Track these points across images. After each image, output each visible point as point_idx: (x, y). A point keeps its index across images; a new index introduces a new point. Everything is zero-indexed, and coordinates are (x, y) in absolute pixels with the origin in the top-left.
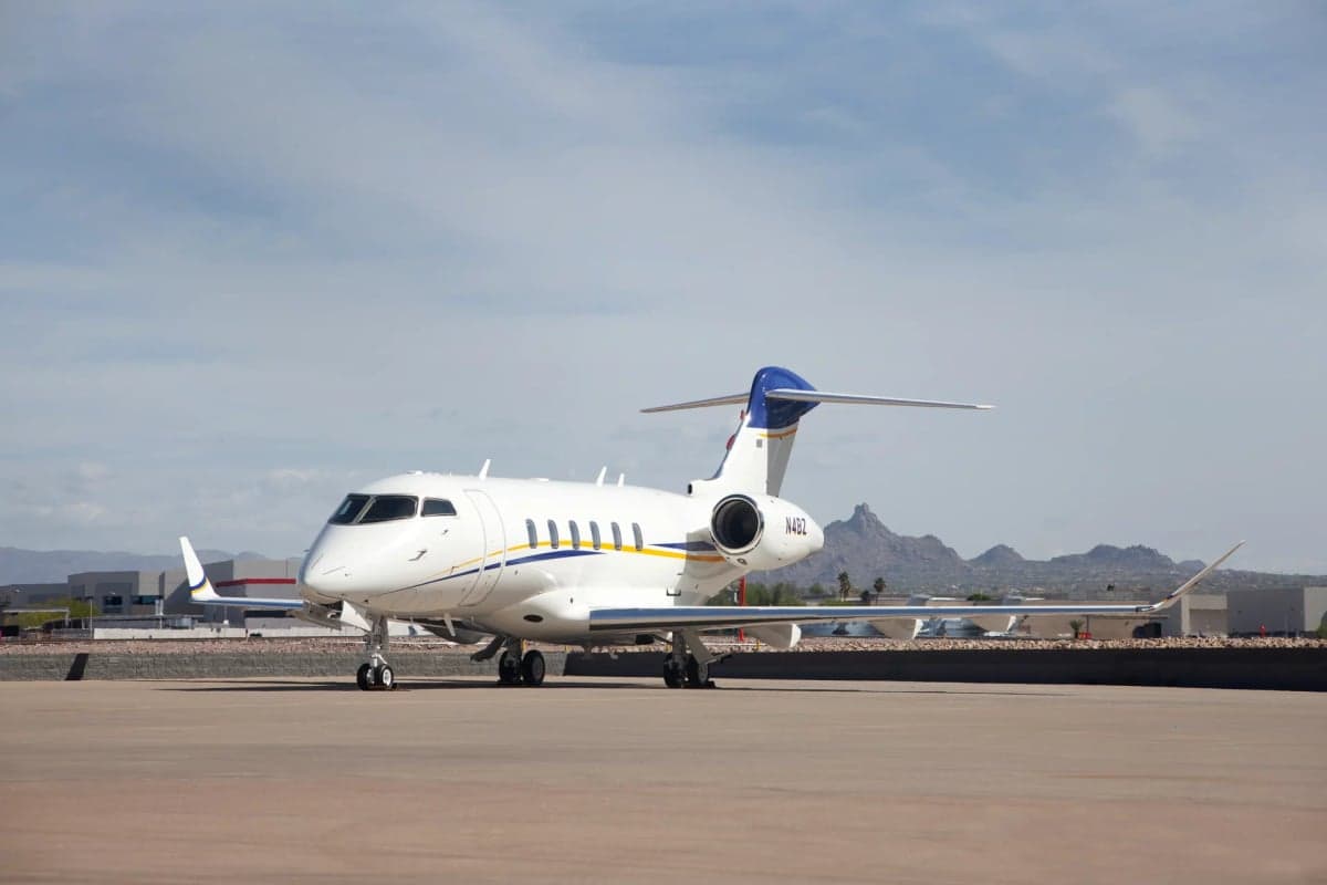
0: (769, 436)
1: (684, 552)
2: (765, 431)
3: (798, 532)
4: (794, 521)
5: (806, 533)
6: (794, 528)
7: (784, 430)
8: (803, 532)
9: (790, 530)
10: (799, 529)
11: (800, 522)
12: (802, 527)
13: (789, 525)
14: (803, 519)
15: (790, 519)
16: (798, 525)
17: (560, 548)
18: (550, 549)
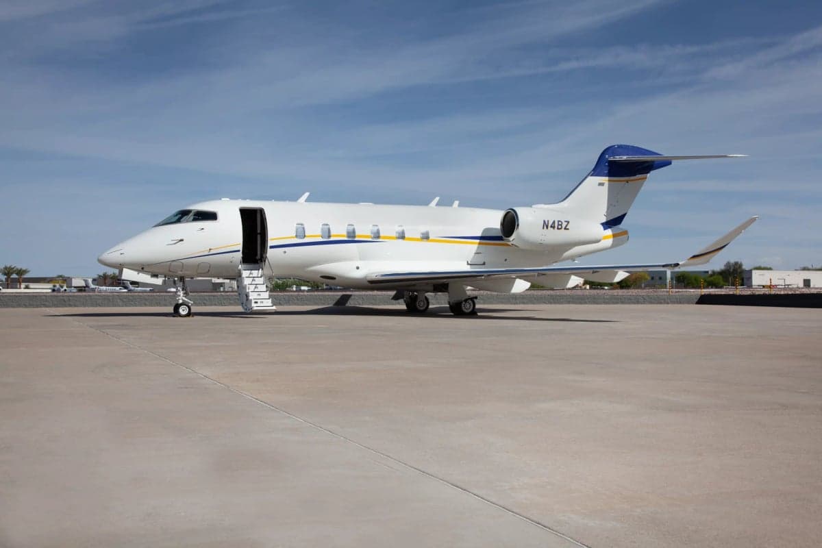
0: (609, 181)
1: (478, 241)
2: (607, 178)
3: (558, 229)
4: (554, 222)
5: (568, 229)
6: (553, 227)
7: (632, 178)
8: (565, 229)
9: (547, 228)
10: (560, 227)
11: (562, 223)
12: (564, 226)
13: (546, 225)
14: (566, 221)
15: (548, 221)
16: (558, 225)
17: (332, 239)
18: (321, 239)
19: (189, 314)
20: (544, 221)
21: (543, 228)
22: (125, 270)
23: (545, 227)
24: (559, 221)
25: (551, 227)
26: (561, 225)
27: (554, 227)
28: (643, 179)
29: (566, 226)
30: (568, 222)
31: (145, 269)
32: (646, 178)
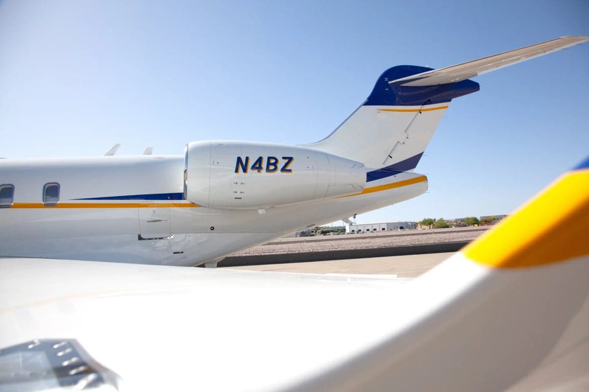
3: (268, 170)
4: (260, 160)
5: (290, 171)
6: (258, 166)
8: (284, 169)
9: (245, 170)
10: (272, 167)
11: (276, 161)
12: (281, 164)
13: (241, 166)
14: (284, 158)
15: (247, 159)
16: (269, 163)
20: (239, 159)
21: (237, 171)
24: (269, 158)
25: (253, 167)
26: (275, 164)
27: (259, 169)
29: (287, 164)
30: (291, 159)
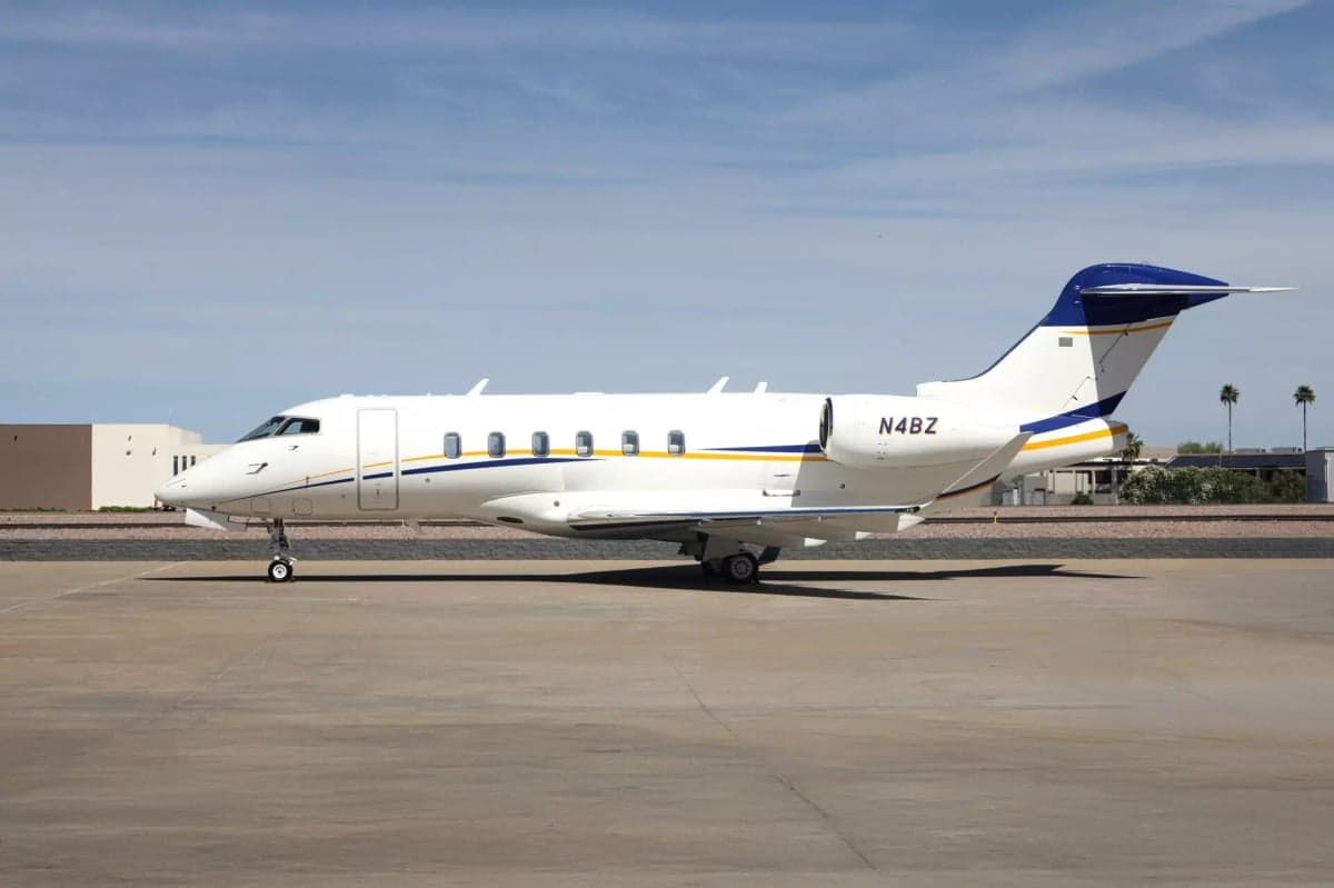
0: (1090, 333)
2: (1082, 329)
3: (912, 432)
4: (904, 421)
5: (934, 432)
6: (901, 428)
7: (1134, 325)
8: (928, 431)
9: (889, 430)
10: (916, 429)
11: (921, 422)
12: (925, 426)
13: (886, 426)
14: (929, 419)
15: (891, 419)
16: (913, 425)
17: (506, 457)
18: (487, 458)
19: (289, 578)
20: (884, 421)
21: (881, 432)
22: (189, 511)
23: (885, 430)
24: (914, 420)
25: (897, 429)
26: (919, 426)
27: (903, 430)
28: (1163, 325)
29: (931, 426)
30: (935, 420)
31: (217, 510)
32: (1170, 323)
